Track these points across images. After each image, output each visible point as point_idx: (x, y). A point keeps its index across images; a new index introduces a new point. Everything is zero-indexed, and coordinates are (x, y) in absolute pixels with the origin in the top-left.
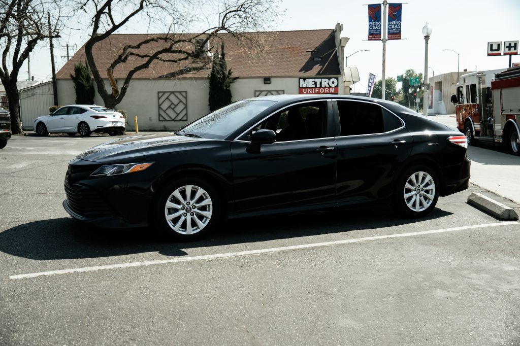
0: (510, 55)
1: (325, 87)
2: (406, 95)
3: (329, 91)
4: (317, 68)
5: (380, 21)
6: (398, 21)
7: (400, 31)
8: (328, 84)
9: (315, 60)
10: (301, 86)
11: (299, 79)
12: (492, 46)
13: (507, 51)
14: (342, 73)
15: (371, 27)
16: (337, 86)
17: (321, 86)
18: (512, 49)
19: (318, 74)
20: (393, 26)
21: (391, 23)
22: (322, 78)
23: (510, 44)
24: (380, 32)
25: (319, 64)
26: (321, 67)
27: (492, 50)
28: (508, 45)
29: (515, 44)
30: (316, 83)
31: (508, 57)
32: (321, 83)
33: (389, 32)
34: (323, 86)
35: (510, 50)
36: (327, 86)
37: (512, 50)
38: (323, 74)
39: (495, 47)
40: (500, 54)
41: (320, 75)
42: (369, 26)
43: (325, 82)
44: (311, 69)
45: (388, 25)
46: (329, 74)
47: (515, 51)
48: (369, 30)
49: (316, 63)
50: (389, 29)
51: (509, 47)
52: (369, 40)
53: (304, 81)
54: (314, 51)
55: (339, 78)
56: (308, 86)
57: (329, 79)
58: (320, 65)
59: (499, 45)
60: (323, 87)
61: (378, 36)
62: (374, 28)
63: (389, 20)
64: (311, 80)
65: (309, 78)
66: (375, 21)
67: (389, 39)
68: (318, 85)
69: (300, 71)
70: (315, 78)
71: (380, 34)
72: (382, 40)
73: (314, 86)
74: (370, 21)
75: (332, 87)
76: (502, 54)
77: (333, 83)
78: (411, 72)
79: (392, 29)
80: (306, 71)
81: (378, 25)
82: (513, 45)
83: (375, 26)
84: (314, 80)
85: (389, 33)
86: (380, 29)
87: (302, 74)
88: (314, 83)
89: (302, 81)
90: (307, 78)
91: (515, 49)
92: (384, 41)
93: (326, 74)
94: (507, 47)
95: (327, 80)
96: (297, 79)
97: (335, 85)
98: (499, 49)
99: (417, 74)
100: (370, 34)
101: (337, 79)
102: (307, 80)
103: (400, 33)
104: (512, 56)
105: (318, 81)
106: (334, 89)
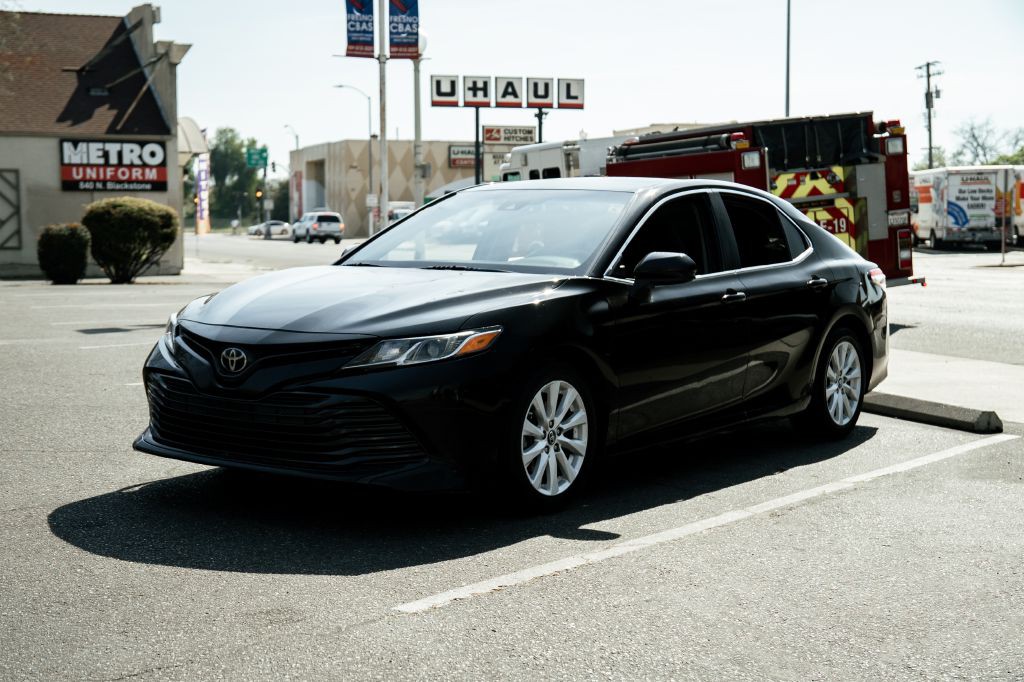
0: (477, 106)
1: (131, 166)
2: (220, 191)
3: (143, 174)
4: (104, 116)
5: (370, 12)
6: (410, 15)
7: (417, 40)
8: (140, 157)
9: (93, 93)
10: (66, 161)
11: (62, 141)
12: (438, 83)
13: (470, 98)
14: (173, 132)
15: (352, 26)
16: (163, 164)
17: (120, 164)
18: (480, 94)
19: (112, 129)
20: (401, 27)
21: (396, 19)
22: (122, 142)
23: (475, 83)
24: (372, 38)
25: (107, 106)
26: (114, 112)
27: (439, 93)
28: (471, 85)
29: (485, 83)
30: (106, 155)
31: (473, 110)
32: (120, 154)
33: (391, 40)
34: (126, 161)
35: (475, 95)
36: (137, 162)
37: (480, 97)
38: (123, 131)
39: (446, 88)
40: (455, 104)
41: (115, 133)
42: (348, 21)
43: (131, 153)
44: (88, 116)
45: (390, 23)
46: (140, 133)
47: (485, 100)
48: (349, 31)
49: (100, 102)
50: (391, 33)
51: (474, 89)
52: (348, 55)
53: (75, 146)
54: (82, 69)
55: (169, 145)
56: (85, 161)
57: (142, 144)
58: (110, 109)
59: (453, 84)
60: (126, 166)
61: (367, 48)
62: (358, 28)
63: (392, 13)
64: (94, 146)
65: (89, 141)
66: (360, 11)
67: (392, 57)
68: (114, 160)
69: (61, 119)
70: (104, 141)
71: (371, 43)
72: (378, 59)
73: (101, 161)
74: (349, 11)
75: (151, 167)
76: (461, 103)
77: (153, 154)
78: (230, 135)
79: (399, 33)
80: (76, 122)
81: (367, 22)
82: (480, 85)
83: (361, 23)
84: (100, 145)
85: (393, 44)
86: (372, 32)
87: (66, 129)
88: (100, 153)
89: (67, 146)
90: (84, 141)
91: (486, 95)
92: (381, 60)
93: (132, 133)
94: (470, 89)
95: (136, 147)
96: (53, 143)
97: (158, 160)
98: (452, 93)
99: (242, 142)
100: (351, 42)
101: (163, 145)
102: (82, 146)
103: (415, 44)
104: (481, 110)
105: (113, 149)
106: (154, 171)
